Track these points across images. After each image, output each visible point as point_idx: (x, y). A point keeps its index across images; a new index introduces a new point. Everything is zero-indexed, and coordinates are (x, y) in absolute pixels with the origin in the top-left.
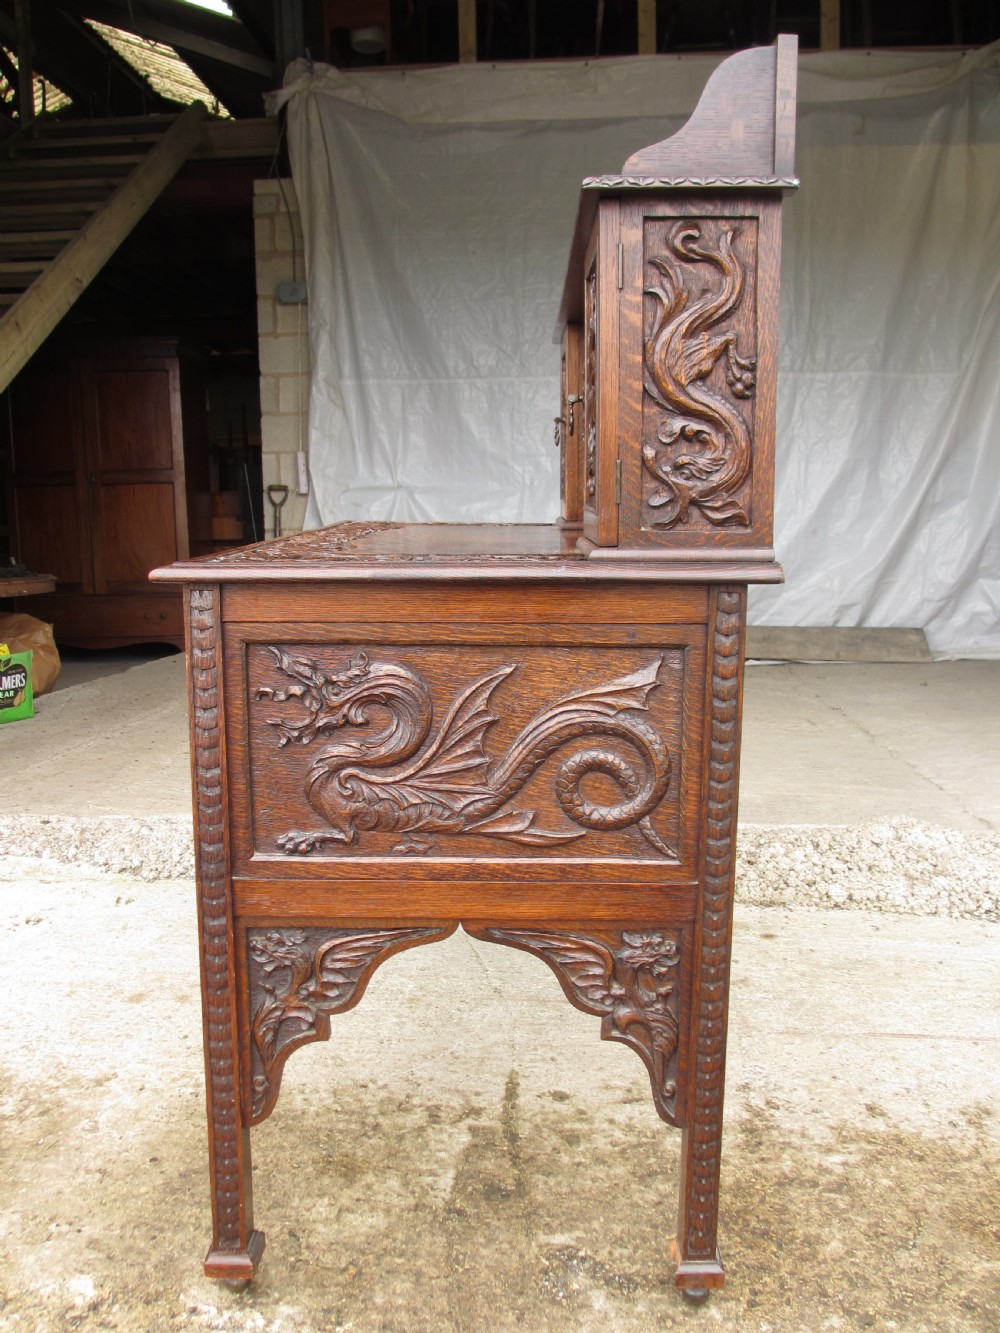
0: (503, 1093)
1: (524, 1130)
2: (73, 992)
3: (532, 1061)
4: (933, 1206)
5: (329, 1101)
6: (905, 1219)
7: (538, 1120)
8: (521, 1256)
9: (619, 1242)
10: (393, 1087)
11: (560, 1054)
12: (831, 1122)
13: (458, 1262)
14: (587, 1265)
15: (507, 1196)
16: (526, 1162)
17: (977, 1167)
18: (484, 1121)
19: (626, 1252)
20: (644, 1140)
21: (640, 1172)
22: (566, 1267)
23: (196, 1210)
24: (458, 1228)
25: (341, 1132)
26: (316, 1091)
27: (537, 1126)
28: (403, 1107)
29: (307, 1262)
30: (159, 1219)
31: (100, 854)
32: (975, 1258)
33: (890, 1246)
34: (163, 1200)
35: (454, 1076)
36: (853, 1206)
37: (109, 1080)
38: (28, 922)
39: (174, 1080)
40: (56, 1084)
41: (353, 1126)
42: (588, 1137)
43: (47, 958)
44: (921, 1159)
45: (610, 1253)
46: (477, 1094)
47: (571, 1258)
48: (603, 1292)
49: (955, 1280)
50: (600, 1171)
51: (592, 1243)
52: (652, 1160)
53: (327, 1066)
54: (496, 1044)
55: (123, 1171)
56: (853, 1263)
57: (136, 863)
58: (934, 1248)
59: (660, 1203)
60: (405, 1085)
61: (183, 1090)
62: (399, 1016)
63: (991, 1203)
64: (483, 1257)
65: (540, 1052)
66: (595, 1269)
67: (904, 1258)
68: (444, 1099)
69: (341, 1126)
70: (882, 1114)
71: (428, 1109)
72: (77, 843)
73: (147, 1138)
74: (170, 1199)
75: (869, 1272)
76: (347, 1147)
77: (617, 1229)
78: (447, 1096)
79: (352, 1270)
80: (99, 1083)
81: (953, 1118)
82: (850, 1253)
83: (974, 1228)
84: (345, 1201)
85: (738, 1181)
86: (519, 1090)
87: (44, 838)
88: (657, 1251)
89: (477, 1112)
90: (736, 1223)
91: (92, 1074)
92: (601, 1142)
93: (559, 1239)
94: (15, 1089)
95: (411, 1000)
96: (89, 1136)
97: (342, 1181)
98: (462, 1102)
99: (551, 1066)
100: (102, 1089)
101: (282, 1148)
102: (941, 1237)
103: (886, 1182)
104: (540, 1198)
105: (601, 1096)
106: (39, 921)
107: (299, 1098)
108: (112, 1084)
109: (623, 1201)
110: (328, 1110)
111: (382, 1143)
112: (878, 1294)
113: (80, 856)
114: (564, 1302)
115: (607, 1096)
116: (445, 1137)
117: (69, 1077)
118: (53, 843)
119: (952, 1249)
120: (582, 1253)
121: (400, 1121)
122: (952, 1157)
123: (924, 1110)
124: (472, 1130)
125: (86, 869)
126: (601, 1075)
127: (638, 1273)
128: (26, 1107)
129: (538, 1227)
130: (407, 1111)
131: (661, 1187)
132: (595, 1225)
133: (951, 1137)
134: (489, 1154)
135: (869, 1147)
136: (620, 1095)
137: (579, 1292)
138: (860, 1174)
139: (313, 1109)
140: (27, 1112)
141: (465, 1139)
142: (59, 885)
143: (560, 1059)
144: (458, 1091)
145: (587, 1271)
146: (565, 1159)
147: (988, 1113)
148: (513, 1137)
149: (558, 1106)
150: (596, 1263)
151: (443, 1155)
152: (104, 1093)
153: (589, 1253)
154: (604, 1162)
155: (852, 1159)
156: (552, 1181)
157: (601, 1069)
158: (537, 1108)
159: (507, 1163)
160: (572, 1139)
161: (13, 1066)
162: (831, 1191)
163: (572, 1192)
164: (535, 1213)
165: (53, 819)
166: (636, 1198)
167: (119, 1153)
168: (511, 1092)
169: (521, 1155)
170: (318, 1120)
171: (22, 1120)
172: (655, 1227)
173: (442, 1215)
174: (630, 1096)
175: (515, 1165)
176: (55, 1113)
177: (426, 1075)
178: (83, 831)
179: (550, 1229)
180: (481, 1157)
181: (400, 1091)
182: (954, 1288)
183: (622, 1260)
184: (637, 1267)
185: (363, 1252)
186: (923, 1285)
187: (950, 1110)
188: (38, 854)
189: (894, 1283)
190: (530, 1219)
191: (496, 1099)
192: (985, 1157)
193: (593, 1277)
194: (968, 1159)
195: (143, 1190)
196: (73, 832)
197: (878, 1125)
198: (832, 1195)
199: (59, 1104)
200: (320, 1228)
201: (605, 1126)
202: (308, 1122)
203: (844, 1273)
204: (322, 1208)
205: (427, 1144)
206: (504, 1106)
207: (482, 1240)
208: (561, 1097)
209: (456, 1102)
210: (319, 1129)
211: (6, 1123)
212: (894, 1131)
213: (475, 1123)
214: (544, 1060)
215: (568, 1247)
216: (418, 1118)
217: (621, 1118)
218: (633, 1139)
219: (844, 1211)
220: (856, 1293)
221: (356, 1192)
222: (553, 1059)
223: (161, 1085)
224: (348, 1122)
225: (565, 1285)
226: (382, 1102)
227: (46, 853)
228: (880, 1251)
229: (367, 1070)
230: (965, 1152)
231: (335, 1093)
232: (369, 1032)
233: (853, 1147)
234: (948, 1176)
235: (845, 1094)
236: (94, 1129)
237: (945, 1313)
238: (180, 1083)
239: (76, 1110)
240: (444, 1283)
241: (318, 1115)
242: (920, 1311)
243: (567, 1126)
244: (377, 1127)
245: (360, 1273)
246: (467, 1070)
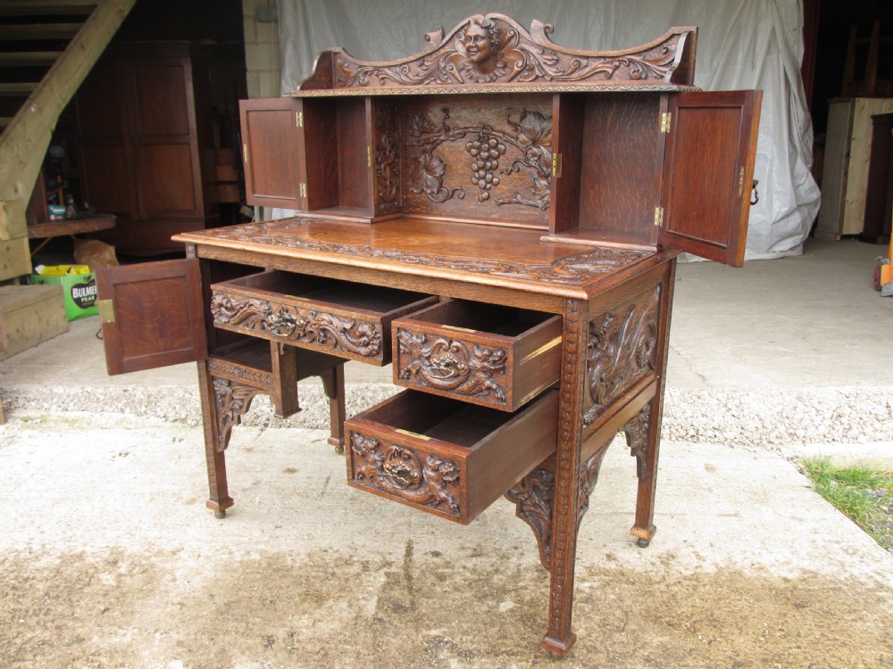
0: (404, 553)
1: (416, 574)
2: (153, 499)
3: (421, 534)
4: (636, 609)
5: (306, 560)
6: (620, 616)
7: (424, 567)
8: (413, 642)
9: (466, 633)
10: (342, 551)
11: (437, 529)
12: (586, 565)
13: (379, 646)
14: (448, 646)
15: (406, 610)
16: (417, 591)
17: (662, 587)
18: (393, 569)
19: (469, 638)
20: (482, 577)
21: (479, 595)
22: (437, 647)
23: (236, 624)
24: (379, 628)
25: (313, 577)
26: (299, 554)
27: (423, 571)
28: (348, 563)
29: (298, 649)
30: (215, 628)
31: (161, 410)
32: (654, 635)
33: (610, 630)
34: (217, 619)
35: (376, 544)
36: (593, 610)
37: (179, 551)
38: (120, 455)
39: (217, 550)
40: (149, 555)
41: (320, 574)
42: (451, 576)
43: (135, 478)
44: (633, 583)
45: (461, 639)
46: (390, 554)
47: (440, 642)
48: (456, 660)
49: (643, 647)
50: (457, 595)
51: (451, 634)
52: (486, 588)
53: (304, 540)
54: (401, 524)
55: (193, 603)
56: (590, 640)
57: (183, 416)
58: (634, 631)
59: (489, 611)
60: (349, 550)
61: (223, 556)
62: (345, 509)
63: (667, 606)
64: (392, 643)
65: (426, 528)
66: (453, 647)
67: (618, 637)
68: (371, 557)
69: (314, 574)
70: (615, 559)
71: (362, 563)
72: (146, 404)
73: (204, 584)
74: (220, 618)
75: (598, 645)
76: (318, 585)
77: (465, 626)
78: (373, 555)
79: (322, 652)
80: (174, 553)
81: (653, 560)
82: (589, 635)
83: (657, 620)
84: (317, 616)
85: (532, 599)
86: (414, 551)
87: (125, 401)
88: (486, 637)
89: (389, 564)
90: (529, 621)
91: (170, 548)
92: (458, 579)
93: (434, 632)
94: (126, 558)
95: (351, 499)
96: (172, 584)
97: (315, 604)
98: (381, 558)
99: (432, 537)
100: (176, 557)
101: (281, 587)
102: (638, 625)
103: (612, 597)
104: (424, 611)
105: (459, 553)
106: (127, 454)
107: (289, 559)
108: (182, 552)
109: (469, 611)
110: (306, 565)
111: (337, 583)
112: (601, 656)
113: (148, 412)
114: (436, 665)
115: (462, 553)
116: (372, 579)
117: (156, 550)
118: (131, 404)
119: (643, 630)
120: (446, 640)
121: (347, 570)
122: (650, 582)
123: (638, 556)
124: (387, 574)
125: (153, 420)
126: (459, 541)
127: (475, 649)
128: (133, 568)
129: (422, 627)
130: (351, 564)
131: (490, 603)
132: (454, 624)
133: (650, 571)
134: (396, 587)
135: (605, 578)
136: (470, 552)
137: (443, 660)
138: (599, 593)
139: (297, 565)
140: (134, 572)
141: (383, 579)
142: (137, 431)
143: (437, 532)
144: (379, 553)
145: (448, 649)
146: (438, 589)
147: (673, 557)
148: (409, 578)
149: (435, 559)
150: (453, 645)
151: (370, 588)
152: (177, 559)
153: (450, 639)
154: (459, 590)
155: (595, 585)
156: (431, 601)
157: (460, 538)
158: (423, 561)
159: (406, 592)
160: (442, 578)
161: (123, 545)
162: (582, 602)
163: (442, 607)
164: (421, 619)
165: (130, 388)
166: (476, 609)
167: (189, 593)
168: (409, 552)
169: (414, 587)
170: (301, 571)
171: (132, 576)
172: (485, 624)
173: (371, 621)
174: (475, 553)
175: (410, 593)
176: (151, 571)
177: (361, 544)
178: (149, 396)
179: (429, 628)
180: (392, 589)
181: (346, 553)
182: (642, 651)
183: (467, 642)
184: (475, 646)
185: (328, 643)
186: (625, 650)
187: (652, 556)
188: (122, 411)
189: (610, 649)
190: (418, 622)
191: (400, 557)
192: (668, 581)
193: (452, 652)
194: (659, 583)
195: (205, 613)
196: (143, 397)
197: (612, 565)
198: (583, 605)
199: (152, 566)
200: (304, 630)
201: (461, 570)
202: (295, 573)
203: (584, 645)
204: (305, 620)
205: (361, 582)
206: (405, 561)
207: (392, 634)
208: (436, 554)
209: (378, 559)
210: (301, 576)
211: (123, 578)
212: (621, 568)
213: (389, 570)
214: (428, 533)
215: (438, 636)
216: (356, 568)
217: (470, 565)
218: (475, 577)
219: (588, 613)
220: (590, 655)
221: (323, 611)
222: (433, 533)
223: (209, 554)
224: (317, 571)
225: (436, 656)
226: (336, 560)
227: (128, 410)
228: (604, 633)
229: (328, 542)
230: (657, 579)
231: (309, 556)
232: (327, 519)
233: (596, 578)
234: (646, 592)
235: (595, 548)
236: (175, 580)
237: (635, 664)
238: (221, 552)
239: (163, 570)
240: (372, 657)
241: (300, 568)
242: (622, 663)
243: (440, 571)
244: (333, 574)
245: (326, 654)
246: (384, 540)
